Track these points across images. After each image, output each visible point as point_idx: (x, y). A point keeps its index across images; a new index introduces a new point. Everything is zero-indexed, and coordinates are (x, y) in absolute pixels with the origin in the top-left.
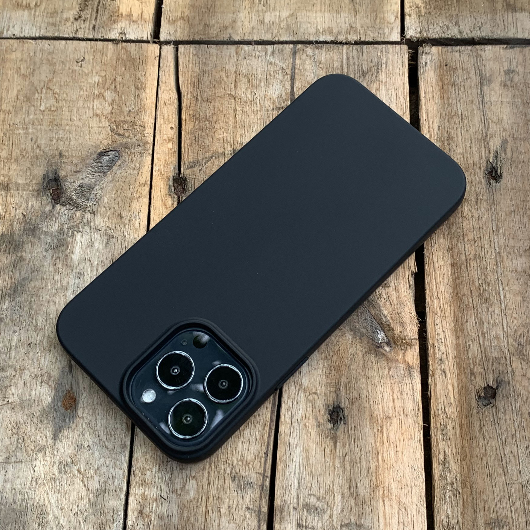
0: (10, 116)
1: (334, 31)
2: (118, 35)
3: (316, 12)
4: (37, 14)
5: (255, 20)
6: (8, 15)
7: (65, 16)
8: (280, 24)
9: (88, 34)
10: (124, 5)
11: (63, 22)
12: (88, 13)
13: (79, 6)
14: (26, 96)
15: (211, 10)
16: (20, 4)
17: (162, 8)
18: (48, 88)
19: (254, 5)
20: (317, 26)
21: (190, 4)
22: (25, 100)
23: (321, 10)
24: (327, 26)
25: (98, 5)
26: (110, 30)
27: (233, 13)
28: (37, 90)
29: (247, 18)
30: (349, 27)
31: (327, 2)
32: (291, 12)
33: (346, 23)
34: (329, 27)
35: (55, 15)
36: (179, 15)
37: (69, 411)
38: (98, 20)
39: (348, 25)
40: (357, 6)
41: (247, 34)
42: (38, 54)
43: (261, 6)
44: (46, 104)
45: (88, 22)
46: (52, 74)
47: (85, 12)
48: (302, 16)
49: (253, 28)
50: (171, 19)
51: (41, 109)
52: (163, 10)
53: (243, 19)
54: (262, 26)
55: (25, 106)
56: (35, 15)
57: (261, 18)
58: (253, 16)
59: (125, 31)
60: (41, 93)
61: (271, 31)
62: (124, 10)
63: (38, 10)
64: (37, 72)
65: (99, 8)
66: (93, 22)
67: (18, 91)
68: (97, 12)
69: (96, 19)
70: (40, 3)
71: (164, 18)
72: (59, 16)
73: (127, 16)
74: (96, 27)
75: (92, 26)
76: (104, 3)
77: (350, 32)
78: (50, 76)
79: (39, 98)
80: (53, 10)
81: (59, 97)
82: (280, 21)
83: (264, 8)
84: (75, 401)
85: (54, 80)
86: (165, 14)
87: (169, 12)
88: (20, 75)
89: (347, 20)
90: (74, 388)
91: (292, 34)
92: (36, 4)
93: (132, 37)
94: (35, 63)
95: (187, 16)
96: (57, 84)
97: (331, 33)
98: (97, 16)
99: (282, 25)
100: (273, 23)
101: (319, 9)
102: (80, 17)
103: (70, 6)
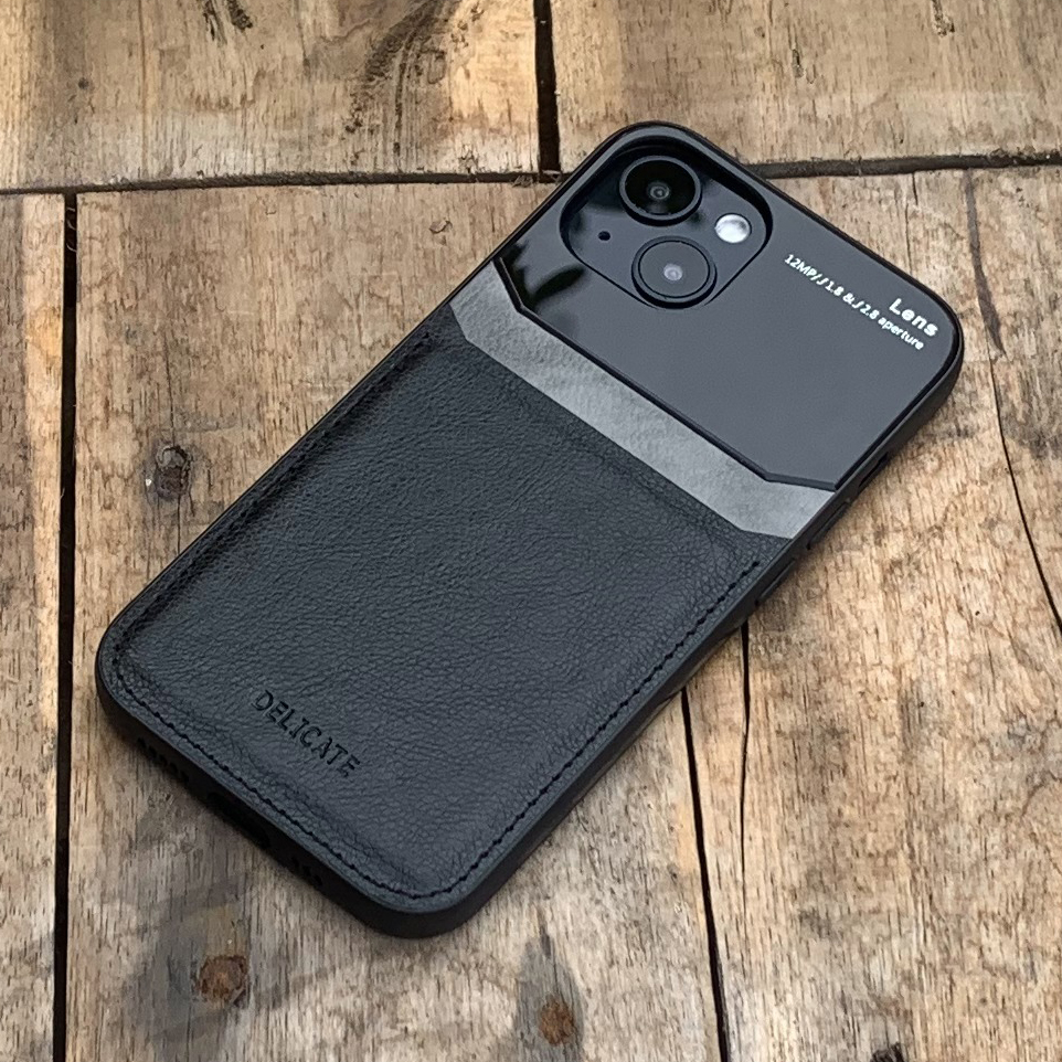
0: (289, 362)
1: (995, 132)
2: (457, 164)
3: (943, 90)
4: (250, 121)
5: (793, 114)
6: (178, 127)
7: (320, 123)
8: (857, 124)
9: (385, 163)
10: (461, 92)
11: (318, 138)
12: (374, 115)
13: (351, 100)
14: (321, 316)
15: (680, 96)
16: (202, 98)
17: (554, 97)
18: (372, 295)
19: (785, 79)
20: (950, 121)
21: (625, 82)
22: (320, 323)
23: (954, 85)
24: (972, 120)
25: (398, 96)
26: (436, 152)
27: (736, 101)
28: (346, 302)
29: (771, 111)
30: (1030, 121)
31: (968, 67)
32: (882, 92)
33: (1021, 113)
34: (980, 124)
35: (295, 121)
36: (602, 111)
37: (562, 1045)
38: (404, 132)
39: (1026, 114)
40: (1043, 72)
41: (777, 149)
42: (332, 217)
43: (802, 81)
44: (373, 333)
45: (380, 136)
46: (376, 263)
47: (368, 114)
48: (908, 99)
49: (791, 133)
50: (582, 120)
51: (364, 342)
52: (558, 100)
53: (762, 112)
54: (813, 125)
55: (323, 339)
56: (244, 124)
57: (808, 107)
58: (788, 107)
59: (475, 154)
60: (358, 306)
61: (837, 138)
62: (465, 102)
63: (251, 111)
64: (337, 258)
65: (402, 101)
66: (392, 135)
67: (300, 306)
68: (399, 112)
69: (399, 126)
70: (254, 95)
71: (565, 118)
72: (305, 124)
73: (474, 117)
74: (402, 147)
75: (390, 146)
76: (412, 89)
77: (1034, 131)
78: (373, 269)
79: (355, 319)
80: (288, 112)
81: (402, 314)
82: (856, 115)
83: (812, 87)
84: (572, 1022)
85: (384, 274)
86: (564, 110)
87: (575, 106)
88: (297, 268)
89: (1023, 104)
90: (564, 991)
91: (891, 142)
92: (244, 98)
93: (495, 165)
94: (330, 240)
95: (621, 112)
96: (393, 284)
97: (988, 136)
98: (400, 120)
99: (862, 123)
100: (839, 121)
101: (948, 82)
102: (358, 124)
103: (330, 99)
